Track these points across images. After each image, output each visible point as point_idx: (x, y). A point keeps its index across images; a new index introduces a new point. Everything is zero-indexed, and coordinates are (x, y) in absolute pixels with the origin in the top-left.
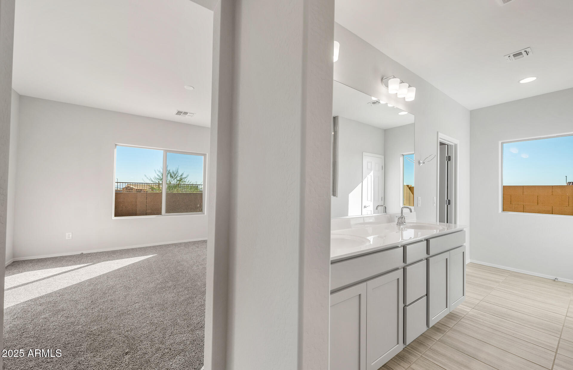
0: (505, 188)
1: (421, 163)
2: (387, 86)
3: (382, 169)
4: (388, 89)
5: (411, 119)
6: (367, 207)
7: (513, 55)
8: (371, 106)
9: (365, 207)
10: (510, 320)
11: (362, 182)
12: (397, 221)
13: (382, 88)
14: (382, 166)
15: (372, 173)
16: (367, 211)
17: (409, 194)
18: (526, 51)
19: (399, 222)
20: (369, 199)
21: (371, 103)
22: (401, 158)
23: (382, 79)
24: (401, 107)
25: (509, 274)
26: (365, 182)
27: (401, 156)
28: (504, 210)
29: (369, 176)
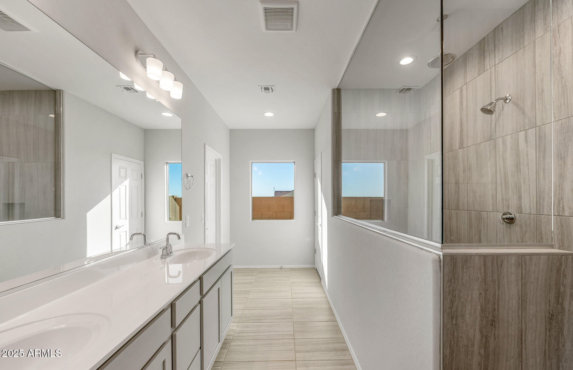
0: (254, 199)
1: (189, 176)
2: (144, 66)
3: (142, 178)
4: (146, 71)
5: (176, 123)
6: (120, 227)
7: (264, 88)
8: (123, 91)
9: (117, 228)
10: (265, 321)
11: (111, 194)
12: (162, 253)
13: (137, 66)
14: (142, 174)
15: (127, 183)
16: (120, 232)
17: (175, 207)
18: (271, 88)
19: (164, 254)
20: (123, 216)
21: (123, 87)
22: (165, 166)
23: (136, 52)
24: (164, 103)
25: (257, 272)
26: (115, 193)
27: (166, 164)
28: (253, 219)
29: (122, 187)
